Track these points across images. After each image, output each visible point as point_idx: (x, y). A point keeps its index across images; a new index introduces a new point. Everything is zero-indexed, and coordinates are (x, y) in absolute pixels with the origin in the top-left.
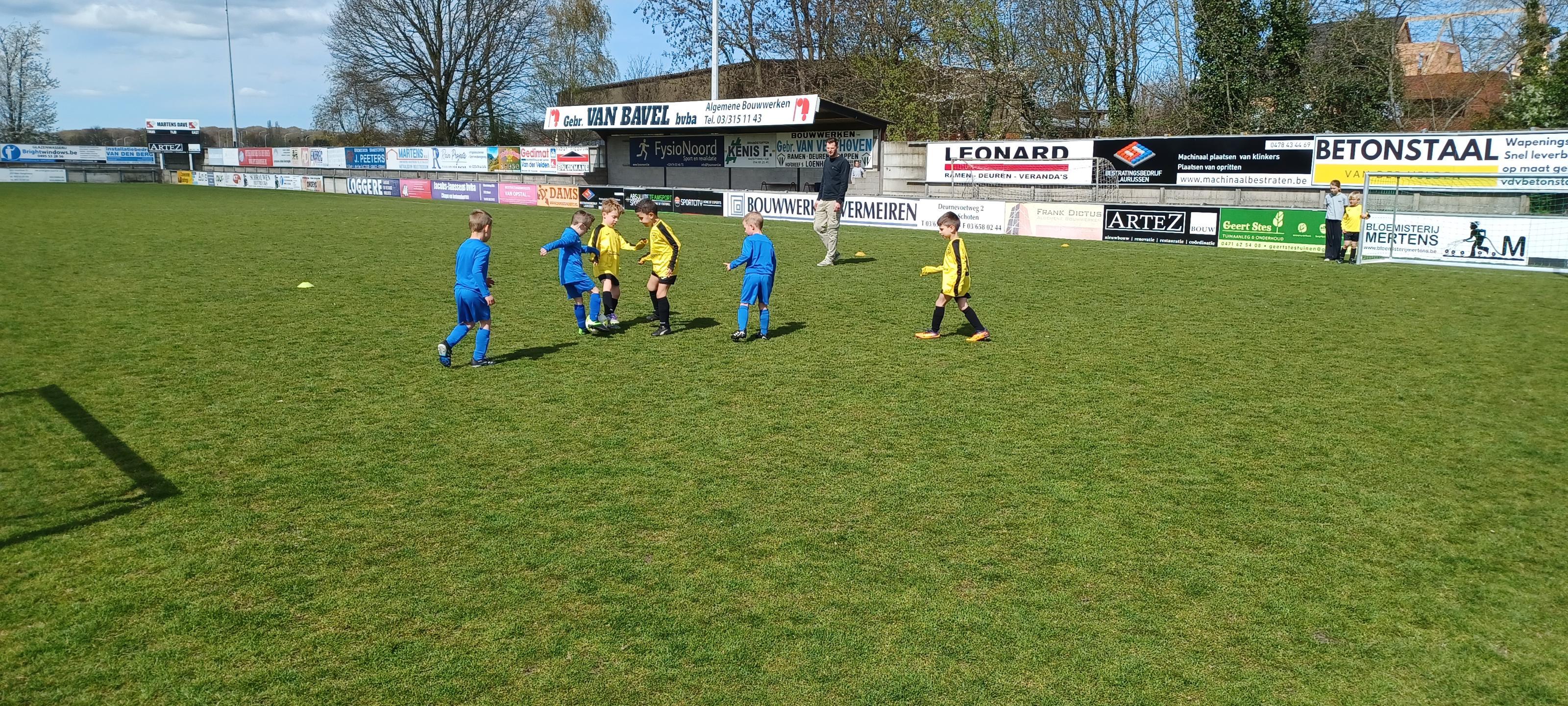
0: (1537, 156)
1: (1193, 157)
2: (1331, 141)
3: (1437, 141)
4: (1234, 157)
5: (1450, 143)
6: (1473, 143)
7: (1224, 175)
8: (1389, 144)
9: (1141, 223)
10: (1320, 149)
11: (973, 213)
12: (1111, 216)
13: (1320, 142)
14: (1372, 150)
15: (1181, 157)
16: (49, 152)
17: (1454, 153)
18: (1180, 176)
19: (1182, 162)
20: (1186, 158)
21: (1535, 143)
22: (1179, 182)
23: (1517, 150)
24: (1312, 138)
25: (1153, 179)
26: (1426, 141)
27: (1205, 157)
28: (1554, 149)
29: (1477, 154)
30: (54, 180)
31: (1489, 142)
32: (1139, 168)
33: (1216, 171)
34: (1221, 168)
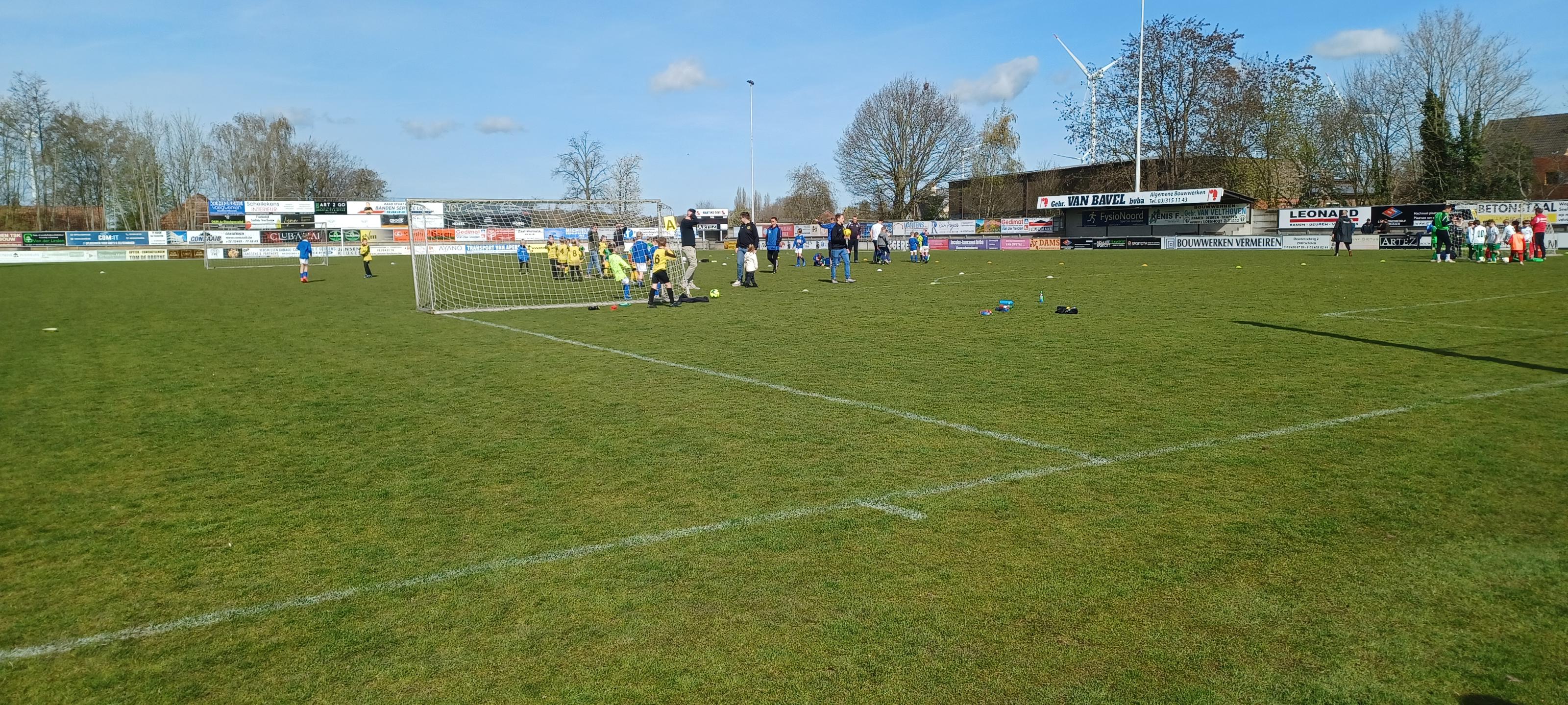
1: (1422, 213)
2: (1485, 205)
8: (1510, 205)
9: (1397, 242)
10: (1481, 209)
11: (1313, 241)
12: (1383, 240)
13: (1480, 206)
14: (1503, 208)
15: (1415, 213)
18: (1415, 222)
19: (1416, 215)
20: (1418, 214)
22: (1414, 225)
23: (1564, 207)
25: (1402, 224)
26: (1527, 204)
27: (1427, 213)
31: (1552, 204)
32: (1395, 219)
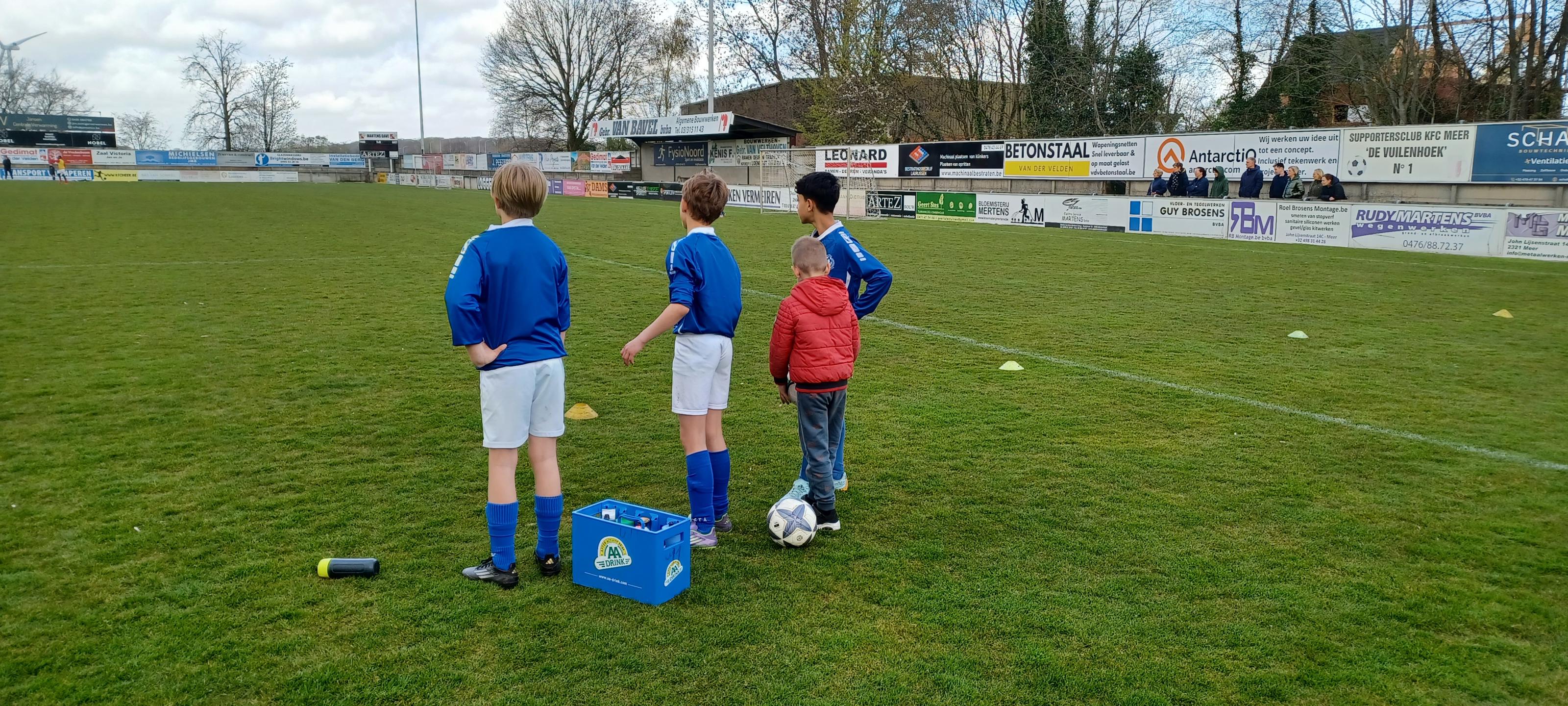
0: (1106, 155)
1: (948, 157)
2: (1012, 144)
3: (1061, 144)
4: (966, 157)
5: (1067, 146)
6: (1078, 145)
7: (962, 170)
8: (1039, 145)
9: (882, 203)
10: (1007, 151)
12: (869, 198)
13: (1007, 145)
14: (1032, 151)
15: (942, 157)
16: (289, 159)
17: (1069, 153)
18: (941, 170)
19: (942, 160)
20: (944, 157)
21: (1105, 145)
22: (941, 176)
23: (1098, 150)
24: (1003, 143)
25: (929, 174)
26: (1057, 144)
27: (952, 157)
28: (1113, 150)
29: (1080, 153)
30: (290, 180)
31: (1085, 144)
32: (922, 165)
33: (958, 167)
34: (961, 165)
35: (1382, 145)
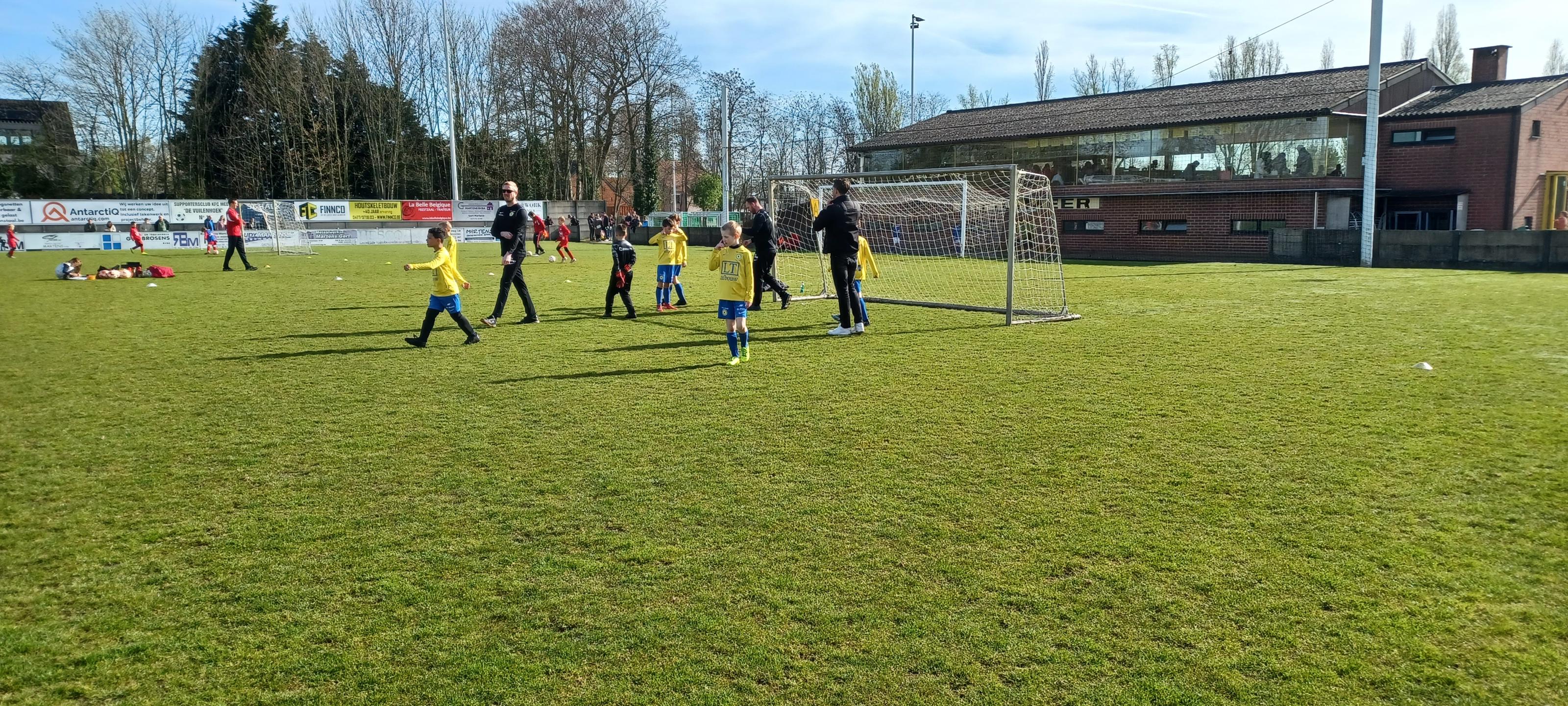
35: (192, 207)
